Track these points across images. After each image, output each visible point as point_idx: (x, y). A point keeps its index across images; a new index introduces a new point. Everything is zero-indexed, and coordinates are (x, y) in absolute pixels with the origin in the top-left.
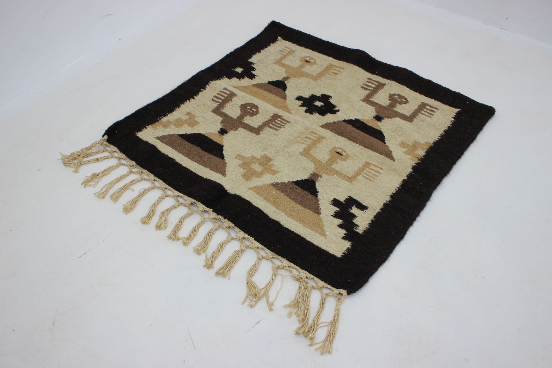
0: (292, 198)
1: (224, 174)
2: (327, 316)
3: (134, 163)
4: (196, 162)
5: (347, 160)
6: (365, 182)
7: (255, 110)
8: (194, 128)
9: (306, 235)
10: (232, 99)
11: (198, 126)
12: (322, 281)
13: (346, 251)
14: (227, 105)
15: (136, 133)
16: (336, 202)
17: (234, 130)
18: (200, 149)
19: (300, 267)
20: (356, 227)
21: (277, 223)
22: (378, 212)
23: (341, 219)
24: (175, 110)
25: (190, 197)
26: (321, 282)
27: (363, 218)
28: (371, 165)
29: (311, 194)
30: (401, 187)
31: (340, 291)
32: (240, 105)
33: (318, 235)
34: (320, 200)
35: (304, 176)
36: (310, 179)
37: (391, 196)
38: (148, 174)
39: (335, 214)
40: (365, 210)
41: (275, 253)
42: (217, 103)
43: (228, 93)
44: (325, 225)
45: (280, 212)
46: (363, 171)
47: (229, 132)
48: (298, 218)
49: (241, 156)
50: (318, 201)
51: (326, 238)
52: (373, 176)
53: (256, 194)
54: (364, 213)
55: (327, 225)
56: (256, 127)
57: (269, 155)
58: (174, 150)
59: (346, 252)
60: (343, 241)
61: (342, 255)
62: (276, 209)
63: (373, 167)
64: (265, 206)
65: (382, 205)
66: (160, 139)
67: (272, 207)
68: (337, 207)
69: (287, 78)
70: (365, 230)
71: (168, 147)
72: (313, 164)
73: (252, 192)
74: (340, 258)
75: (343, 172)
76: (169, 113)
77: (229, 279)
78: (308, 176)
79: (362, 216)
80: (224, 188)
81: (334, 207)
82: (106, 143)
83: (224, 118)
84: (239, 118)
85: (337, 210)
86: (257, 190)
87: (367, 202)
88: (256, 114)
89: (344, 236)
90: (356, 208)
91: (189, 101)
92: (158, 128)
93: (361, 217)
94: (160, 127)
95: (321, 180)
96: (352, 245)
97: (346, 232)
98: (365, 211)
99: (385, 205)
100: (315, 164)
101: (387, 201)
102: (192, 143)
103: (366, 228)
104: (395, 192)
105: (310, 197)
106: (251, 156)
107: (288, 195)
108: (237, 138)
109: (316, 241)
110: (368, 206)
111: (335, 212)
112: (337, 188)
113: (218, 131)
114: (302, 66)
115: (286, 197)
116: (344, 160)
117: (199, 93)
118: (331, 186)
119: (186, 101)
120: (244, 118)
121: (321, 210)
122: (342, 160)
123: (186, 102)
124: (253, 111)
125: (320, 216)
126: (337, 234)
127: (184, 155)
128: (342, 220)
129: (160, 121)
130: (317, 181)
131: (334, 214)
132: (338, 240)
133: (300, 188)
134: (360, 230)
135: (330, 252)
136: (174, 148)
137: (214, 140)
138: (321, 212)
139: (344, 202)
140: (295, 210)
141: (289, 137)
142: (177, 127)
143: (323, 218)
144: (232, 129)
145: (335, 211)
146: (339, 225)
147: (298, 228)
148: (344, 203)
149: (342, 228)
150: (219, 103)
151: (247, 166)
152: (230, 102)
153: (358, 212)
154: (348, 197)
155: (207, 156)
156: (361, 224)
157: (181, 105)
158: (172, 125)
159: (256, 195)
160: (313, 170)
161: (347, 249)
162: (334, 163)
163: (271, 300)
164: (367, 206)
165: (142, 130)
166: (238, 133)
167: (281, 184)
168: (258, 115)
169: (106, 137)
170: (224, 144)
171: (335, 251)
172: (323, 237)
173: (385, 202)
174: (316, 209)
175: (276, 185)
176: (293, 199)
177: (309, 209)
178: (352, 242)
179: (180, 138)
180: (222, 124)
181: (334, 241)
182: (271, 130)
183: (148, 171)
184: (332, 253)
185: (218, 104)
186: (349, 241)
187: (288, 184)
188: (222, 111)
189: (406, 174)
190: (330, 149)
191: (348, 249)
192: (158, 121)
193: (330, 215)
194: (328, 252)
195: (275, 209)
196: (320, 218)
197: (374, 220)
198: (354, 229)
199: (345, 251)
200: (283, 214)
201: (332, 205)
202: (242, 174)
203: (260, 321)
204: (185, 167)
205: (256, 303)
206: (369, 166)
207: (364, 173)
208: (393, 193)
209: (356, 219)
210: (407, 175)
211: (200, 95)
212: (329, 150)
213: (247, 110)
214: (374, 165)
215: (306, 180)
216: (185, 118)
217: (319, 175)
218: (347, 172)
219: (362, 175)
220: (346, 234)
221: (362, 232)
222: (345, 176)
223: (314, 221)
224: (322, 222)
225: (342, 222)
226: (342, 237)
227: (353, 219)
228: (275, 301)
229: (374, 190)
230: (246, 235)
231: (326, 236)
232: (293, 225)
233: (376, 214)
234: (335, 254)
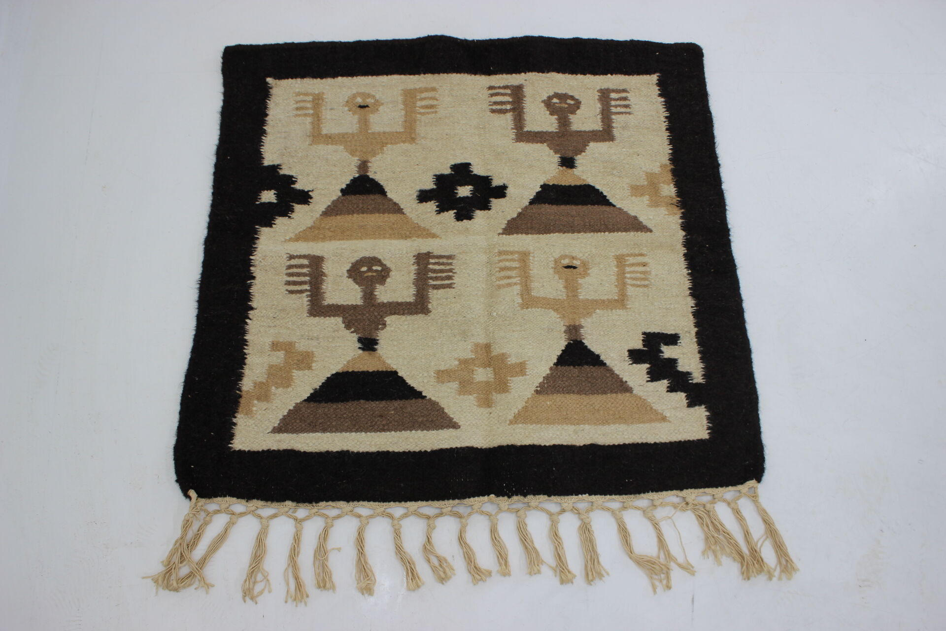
0: (576, 391)
1: (453, 425)
2: (757, 529)
3: (289, 503)
4: (383, 430)
5: (588, 272)
6: (641, 294)
7: (379, 268)
8: (313, 368)
9: (644, 437)
10: (324, 271)
11: (318, 361)
12: (717, 487)
13: (708, 423)
14: (323, 287)
15: (230, 445)
16: (636, 356)
17: (382, 329)
18: (367, 402)
19: (677, 489)
20: (690, 377)
21: (593, 448)
22: (697, 333)
23: (664, 379)
24: (245, 354)
25: (443, 500)
26: (717, 490)
27: (685, 356)
28: (627, 258)
29: (594, 366)
30: (691, 270)
31: (749, 486)
32: (346, 275)
33: (658, 425)
34: (613, 366)
35: (560, 344)
36: (572, 342)
37: (692, 295)
38: (334, 507)
39: (649, 376)
40: (679, 341)
41: (631, 494)
42: (305, 295)
43: (305, 262)
44: (651, 402)
45: (582, 426)
46: (625, 278)
47: (378, 338)
48: (612, 417)
49: (443, 372)
50: (610, 371)
51: (670, 422)
52: (642, 276)
53: (529, 425)
54: (680, 347)
55: (654, 401)
56: (411, 299)
57: (482, 340)
58: (328, 433)
59: (710, 425)
60: (692, 410)
61: (709, 433)
62: (574, 426)
63: (631, 260)
64: (557, 435)
65: (691, 317)
66: (283, 429)
67: (565, 427)
68: (644, 364)
69: (364, 165)
70: (703, 373)
71: (311, 435)
72: (553, 314)
73: (520, 425)
74: (709, 438)
75: (602, 298)
76: (242, 368)
77: (608, 574)
78: (564, 339)
79: (683, 354)
80: (477, 448)
81: (638, 365)
82: (202, 501)
83: (342, 315)
84: (365, 299)
85: (647, 367)
86: (523, 417)
87: (669, 326)
88: (388, 276)
89: (687, 401)
90: (665, 347)
91: (250, 319)
92: (254, 409)
93: (682, 356)
94: (255, 404)
95: (586, 333)
96: (708, 409)
97: (686, 394)
98: (680, 343)
99: (695, 314)
100: (556, 310)
101: (694, 307)
102: (342, 401)
103: (702, 370)
104: (691, 284)
105: (595, 371)
106: (457, 363)
107: (567, 392)
108: (401, 341)
109: (662, 436)
110: (678, 332)
111: (648, 373)
112: (616, 330)
113: (359, 348)
114: (364, 123)
115: (567, 396)
116: (585, 274)
117: (251, 291)
118: (606, 333)
119: (246, 323)
120: (375, 293)
121: (628, 383)
122: (584, 277)
123: (247, 325)
124: (376, 271)
125: (634, 392)
126: (678, 406)
127: (351, 431)
128: (666, 379)
129: (243, 394)
130: (584, 339)
131: (648, 377)
132: (685, 414)
133: (572, 367)
134: (698, 377)
135: (691, 439)
136: (324, 430)
137: (371, 371)
138: (630, 386)
139: (644, 347)
140: (597, 408)
141: (478, 285)
142: (288, 387)
143: (641, 394)
144: (377, 329)
145: (646, 372)
146: (668, 389)
147: (625, 433)
148: (646, 349)
149: (676, 391)
150: (309, 293)
151: (470, 384)
152: (325, 278)
153: (672, 350)
154: (643, 336)
155: (392, 407)
156: (691, 367)
157: (245, 337)
158: (273, 388)
159: (531, 427)
160: (562, 323)
161: (707, 418)
162: (578, 289)
163: (681, 560)
164: (676, 332)
165: (234, 434)
166: (393, 329)
167: (545, 382)
168: (391, 274)
169: (192, 493)
170: (394, 367)
171: (694, 432)
172: (666, 423)
173: (691, 310)
174: (621, 386)
175: (541, 390)
176: (578, 392)
177: (612, 392)
178: (704, 405)
179: (312, 404)
180: (353, 330)
181: (682, 419)
182: (441, 291)
183: (327, 501)
184: (695, 439)
185: (307, 296)
186: (700, 405)
187: (552, 374)
188: (326, 303)
189: (681, 244)
190: (552, 268)
191: (709, 418)
192: (240, 396)
193: (645, 382)
194: (689, 441)
195: (572, 428)
196: (636, 396)
197: (702, 349)
198: (691, 382)
199: (708, 424)
200: (587, 427)
201: (634, 365)
202: (476, 404)
203: (693, 596)
204: (378, 452)
205: (668, 578)
206: (625, 262)
207: (628, 279)
208: (690, 289)
209: (680, 365)
210: (683, 244)
211: (256, 295)
212: (551, 271)
213: (365, 275)
214: (628, 255)
215: (568, 346)
216: (278, 358)
217: (577, 326)
218: (606, 293)
219: (628, 284)
220: (688, 397)
221: (703, 379)
222: (609, 301)
223: (633, 406)
224: (644, 400)
225: (668, 382)
226: (686, 406)
227: (677, 366)
228: (688, 558)
229: (664, 299)
230: (574, 498)
231: (668, 418)
232: (616, 435)
233: (696, 338)
234: (700, 438)
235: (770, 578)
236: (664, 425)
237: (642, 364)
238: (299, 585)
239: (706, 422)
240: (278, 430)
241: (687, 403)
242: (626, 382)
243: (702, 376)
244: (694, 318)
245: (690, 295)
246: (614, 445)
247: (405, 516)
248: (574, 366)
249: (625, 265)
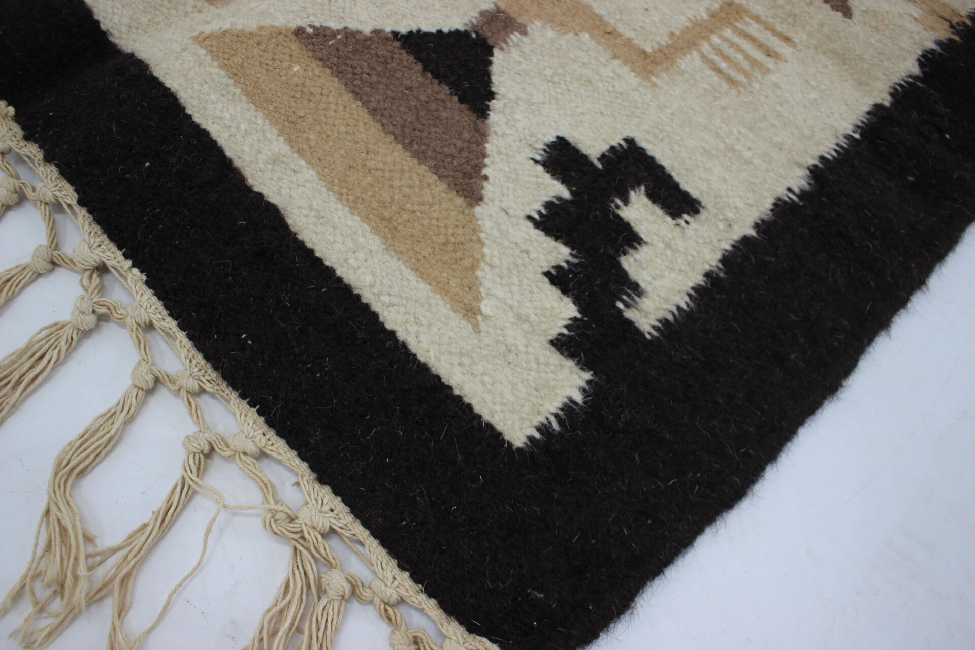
0: (373, 104)
6: (707, 86)
9: (386, 299)
12: (402, 567)
13: (556, 416)
16: (561, 157)
20: (629, 296)
22: (745, 240)
23: (566, 244)
26: (396, 571)
27: (668, 252)
28: (747, 19)
29: (461, 100)
30: (861, 135)
33: (443, 307)
34: (496, 133)
36: (474, 35)
37: (814, 172)
39: (544, 211)
40: (686, 217)
44: (488, 259)
45: (303, 163)
46: (707, 38)
48: (375, 205)
50: (482, 136)
51: (476, 328)
52: (746, 65)
53: (216, 63)
54: (678, 229)
55: (496, 261)
59: (556, 426)
60: (554, 357)
61: (531, 438)
62: (288, 148)
63: (754, 29)
64: (238, 128)
65: (768, 204)
67: (272, 133)
68: (562, 183)
70: (670, 317)
73: (203, 52)
74: (519, 449)
75: (621, 29)
78: (466, 20)
79: (668, 246)
80: (97, 23)
81: (548, 176)
85: (560, 194)
87: (700, 178)
89: (565, 331)
90: (646, 200)
93: (661, 245)
95: (518, 45)
96: (592, 391)
97: (579, 316)
98: (687, 223)
99: (780, 207)
101: (794, 193)
103: (674, 309)
104: (834, 154)
105: (455, 112)
107: (357, 90)
109: (423, 337)
110: (704, 201)
111: (548, 205)
112: (582, 91)
115: (347, 97)
118: (556, 79)
121: (485, 184)
125: (478, 209)
126: (532, 318)
128: (573, 249)
130: (502, 49)
131: (539, 213)
132: (530, 350)
133: (420, 67)
135: (478, 409)
138: (484, 192)
139: (599, 160)
140: (371, 164)
143: (486, 224)
145: (547, 199)
146: (554, 272)
147: (361, 255)
148: (600, 166)
149: (565, 292)
153: (653, 218)
154: (622, 143)
156: (657, 283)
159: (215, 69)
161: (565, 405)
164: (701, 199)
167: (339, 37)
171: (502, 404)
172: (464, 323)
173: (781, 192)
174: (466, 175)
175: (313, 39)
176: (375, 110)
177: (435, 169)
178: (595, 374)
181: (510, 351)
184: (487, 417)
186: (585, 365)
187: (370, 39)
189: (890, 84)
191: (569, 408)
193: (522, 214)
194: (469, 407)
195: (280, 146)
196: (472, 219)
197: (722, 275)
198: (620, 305)
199: (553, 419)
200: (309, 173)
201: (540, 168)
206: (737, 20)
207: (711, 44)
208: (822, 158)
209: (637, 256)
210: (895, 89)
214: (757, 18)
215: (456, 35)
217: (516, 22)
218: (638, 28)
219: (699, 51)
220: (575, 324)
221: (654, 327)
222: (628, 43)
223: (443, 230)
224: (480, 241)
225: (570, 259)
226: (551, 338)
227: (625, 253)
229: (743, 130)
231: (479, 318)
232: (339, 239)
233: (733, 246)
234: (499, 427)
236: (465, 327)
237: (557, 179)
239: (554, 410)
241: (561, 334)
243: (660, 321)
244: (772, 210)
245: (809, 168)
246: (311, 252)
248: (425, 69)
249: (730, 24)
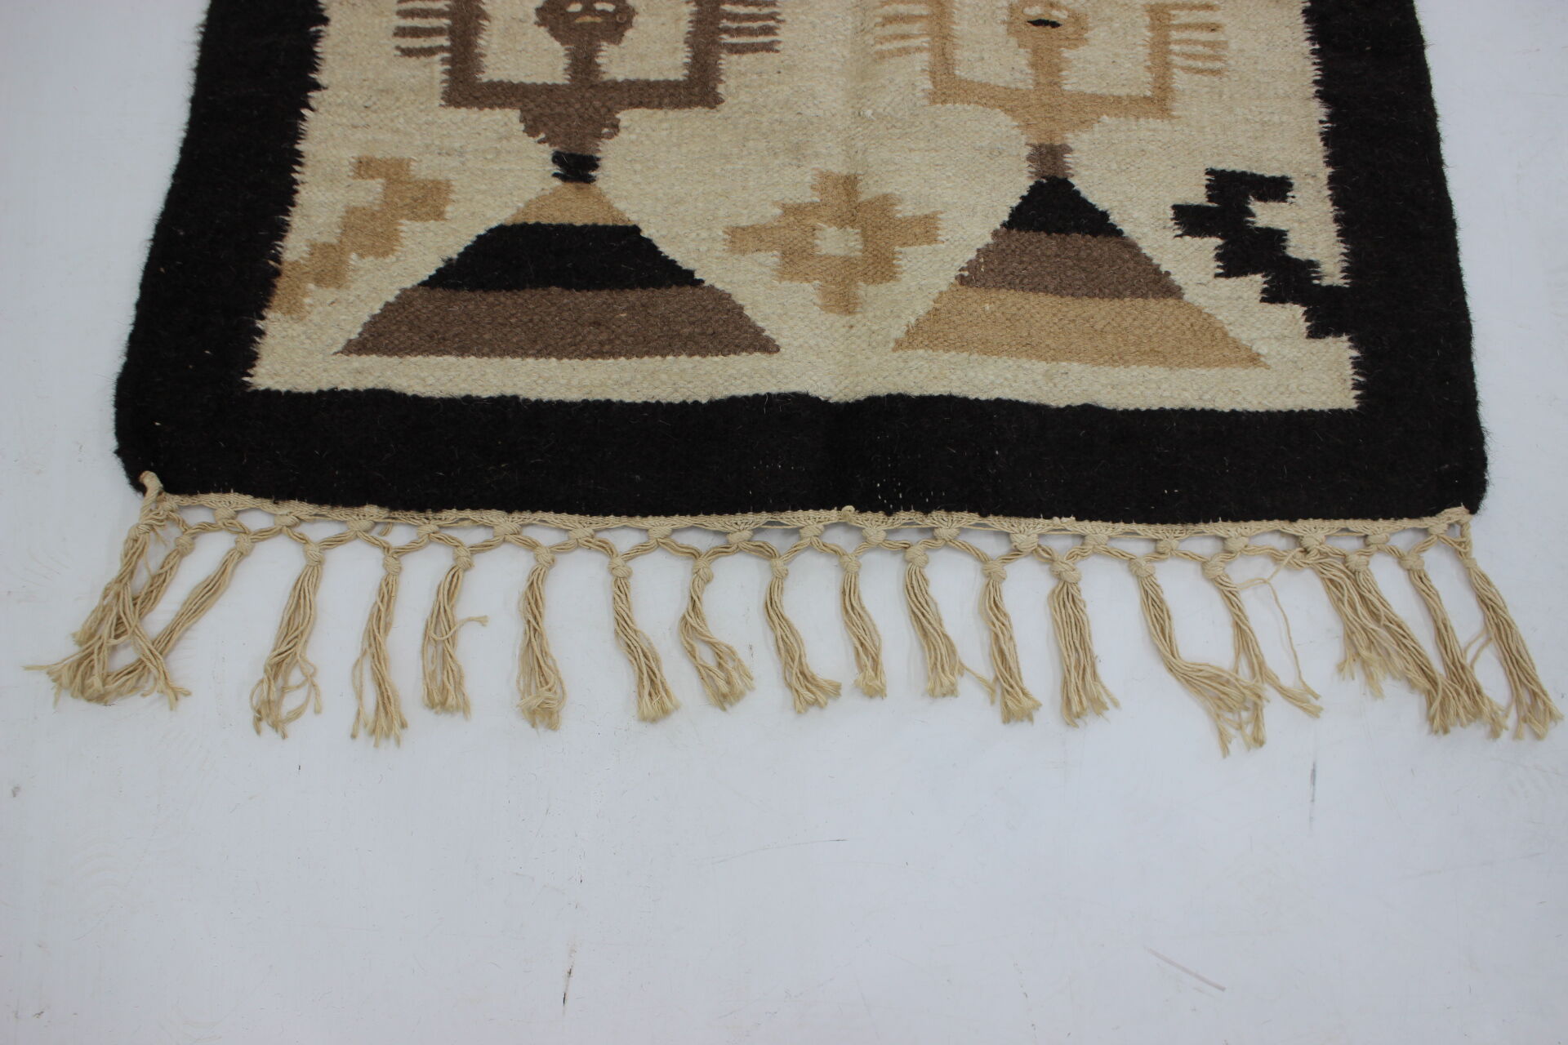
0: (1051, 287)
1: (765, 345)
2: (1466, 621)
3: (372, 511)
4: (601, 354)
5: (1086, 35)
6: (1206, 89)
7: (610, 8)
8: (448, 216)
9: (1207, 397)
11: (458, 201)
12: (1375, 519)
13: (1355, 374)
14: (481, 42)
15: (246, 379)
16: (1190, 220)
17: (610, 136)
18: (567, 293)
19: (1281, 518)
20: (1315, 272)
21: (1088, 416)
22: (1332, 179)
23: (1255, 272)
24: (295, 182)
25: (733, 512)
26: (1375, 524)
27: (1304, 226)
28: (1173, 12)
29: (1094, 235)
30: (1318, 44)
31: (1449, 519)
32: (534, 18)
35: (1018, 184)
36: (1044, 181)
37: (1321, 95)
38: (475, 522)
39: (1220, 264)
40: (1289, 194)
41: (1175, 522)
42: (437, 57)
44: (1226, 322)
45: (1064, 364)
46: (1170, 52)
47: (598, 155)
48: (1133, 349)
49: (743, 229)
50: (1131, 247)
51: (1268, 367)
52: (1208, 51)
53: (941, 351)
54: (1293, 206)
55: (1232, 319)
56: (679, 75)
57: (838, 167)
58: (473, 358)
59: (1361, 379)
60: (1319, 344)
61: (1357, 397)
62: (1044, 363)
64: (1006, 379)
65: (1319, 144)
66: (369, 345)
67: (1025, 363)
68: (1210, 236)
70: (1346, 265)
71: (433, 359)
72: (1001, 117)
73: (921, 352)
74: (1358, 408)
75: (1117, 92)
76: (287, 213)
77: (1116, 704)
78: (1026, 173)
79: (1300, 222)
80: (817, 399)
81: (1197, 239)
82: (173, 501)
83: (520, 104)
84: (575, 72)
85: (1216, 245)
87: (1268, 160)
88: (627, 24)
89: (1308, 324)
90: (1259, 203)
91: (312, 110)
92: (307, 300)
93: (1296, 225)
94: (311, 291)
95: (1078, 163)
96: (1356, 343)
97: (1305, 309)
98: (1293, 197)
99: (1328, 138)
100: (1010, 111)
101: (1326, 122)
102: (509, 288)
103: (1343, 257)
104: (1319, 73)
105: (1099, 247)
106: (778, 211)
107: (1031, 286)
108: (651, 164)
109: (1249, 398)
110: (1289, 173)
111: (1218, 257)
112: (1146, 161)
113: (556, 175)
115: (1031, 296)
116: (1078, 40)
117: (317, 49)
118: (1124, 168)
119: (303, 118)
120: (598, 61)
121: (1172, 277)
122: (1076, 46)
123: (304, 120)
124: (603, 13)
125: (1186, 297)
126: (1286, 333)
127: (525, 355)
128: (1260, 272)
129: (286, 268)
130: (1073, 176)
132: (1303, 351)
133: (1043, 235)
134: (1332, 270)
135: (1317, 408)
136: (463, 351)
137: (578, 223)
138: (1176, 283)
139: (1210, 201)
140: (1098, 327)
141: (834, 50)
142: (385, 254)
143: (1201, 301)
144: (599, 136)
145: (1214, 254)
146: (1264, 295)
147: (1165, 386)
148: (1214, 204)
149: (1283, 301)
150: (446, 55)
151: (807, 258)
152: (485, 23)
153: (1275, 212)
154: (1208, 177)
155: (623, 305)
156: (1317, 250)
157: (297, 147)
158: (354, 256)
159: (946, 356)
160: (1023, 139)
161: (1353, 363)
162: (1060, 71)
163: (1287, 680)
164: (1284, 174)
165: (257, 354)
166: (633, 137)
167: (982, 260)
168: (636, 19)
169: (151, 480)
170: (633, 218)
171: (1324, 394)
172: (1258, 370)
173: (1318, 128)
174: (1156, 282)
175: (971, 277)
176: (1056, 289)
177: (1134, 294)
178: (1348, 333)
179: (439, 293)
180: (542, 136)
181: (1296, 362)
182: (748, 58)
183: (461, 508)
184: (1326, 408)
185: (443, 61)
186: (1338, 334)
188: (484, 78)
190: (1004, 22)
191: (1357, 364)
192: (277, 273)
193: (1210, 277)
194: (1311, 411)
195: (1041, 366)
197: (1343, 213)
198: (1316, 282)
199: (1357, 377)
200: (1075, 367)
201: (1187, 238)
202: (819, 302)
203: (1314, 765)
204: (585, 402)
205: (1257, 719)
206: (1170, 20)
207: (1175, 54)
208: (1316, 82)
209: (1292, 243)
211: (329, 57)
212: (1002, 29)
213: (578, 21)
214: (1176, 6)
215: (1033, 190)
216: (370, 192)
217: (1056, 147)
218: (1125, 82)
219: (1176, 66)
220: (1309, 316)
221: (1345, 278)
222: (1133, 100)
223: (1184, 328)
224: (1210, 315)
225: (1265, 279)
226: (1305, 335)
227: (1285, 248)
228: (1304, 679)
229: (1257, 102)
230: (1041, 524)
231: (1262, 359)
232: (1142, 388)
233: (1330, 189)
234: (1336, 406)
235: (1495, 734)
236: (1255, 373)
237: (1204, 236)
238: (386, 700)
239: (1352, 372)
240: (358, 347)
241: (1308, 328)
242: (1168, 273)
243: (1342, 272)
244: (1325, 145)
245: (1316, 97)
246: (1137, 411)
247: (642, 550)
248: (1049, 233)
249: (1168, 26)
